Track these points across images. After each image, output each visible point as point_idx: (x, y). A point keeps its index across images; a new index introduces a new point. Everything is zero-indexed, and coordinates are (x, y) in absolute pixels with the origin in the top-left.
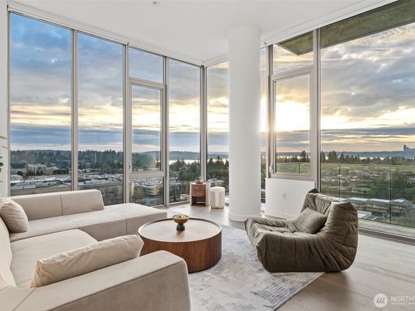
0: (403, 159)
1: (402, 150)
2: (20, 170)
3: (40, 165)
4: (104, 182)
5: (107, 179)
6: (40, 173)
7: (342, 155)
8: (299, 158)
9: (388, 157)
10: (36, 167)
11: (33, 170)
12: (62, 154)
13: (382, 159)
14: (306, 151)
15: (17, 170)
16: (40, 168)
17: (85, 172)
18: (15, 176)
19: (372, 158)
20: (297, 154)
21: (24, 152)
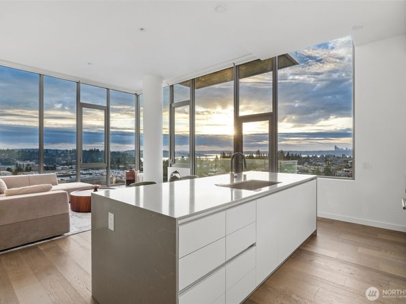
0: (334, 156)
1: (334, 149)
2: (10, 167)
3: (28, 162)
4: (88, 176)
5: (91, 174)
6: (29, 170)
7: (288, 154)
8: (254, 156)
9: (323, 155)
10: (25, 164)
11: (22, 167)
12: (50, 152)
13: (319, 156)
14: (261, 151)
15: (7, 167)
16: (29, 165)
17: (72, 168)
18: (5, 172)
19: (311, 156)
20: (253, 153)
21: (13, 150)
